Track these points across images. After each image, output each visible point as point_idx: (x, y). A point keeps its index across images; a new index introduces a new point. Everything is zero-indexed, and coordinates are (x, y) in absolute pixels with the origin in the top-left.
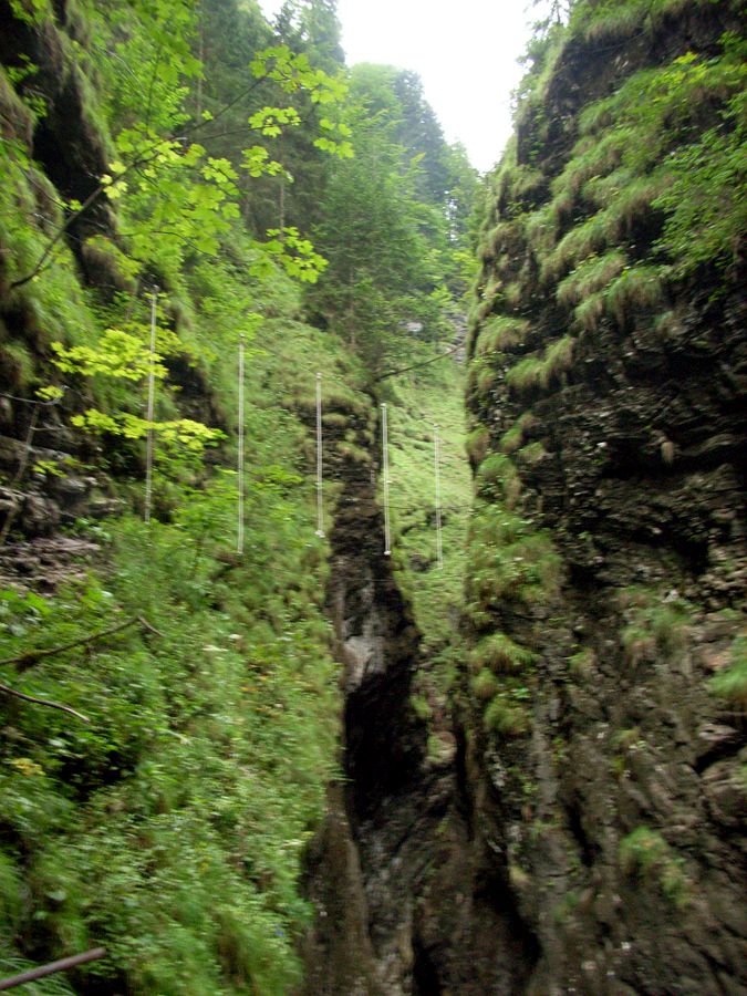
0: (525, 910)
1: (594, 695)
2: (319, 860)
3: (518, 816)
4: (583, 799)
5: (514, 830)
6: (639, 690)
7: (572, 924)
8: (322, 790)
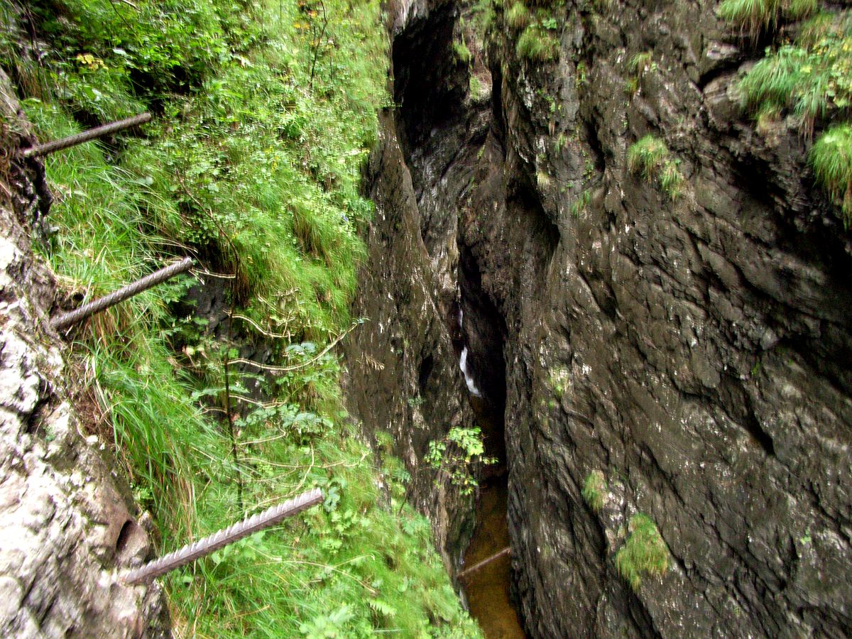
0: (547, 207)
1: (616, 24)
2: (377, 176)
3: (546, 131)
4: (600, 115)
5: (541, 143)
6: (657, 17)
7: (585, 215)
8: (375, 116)
